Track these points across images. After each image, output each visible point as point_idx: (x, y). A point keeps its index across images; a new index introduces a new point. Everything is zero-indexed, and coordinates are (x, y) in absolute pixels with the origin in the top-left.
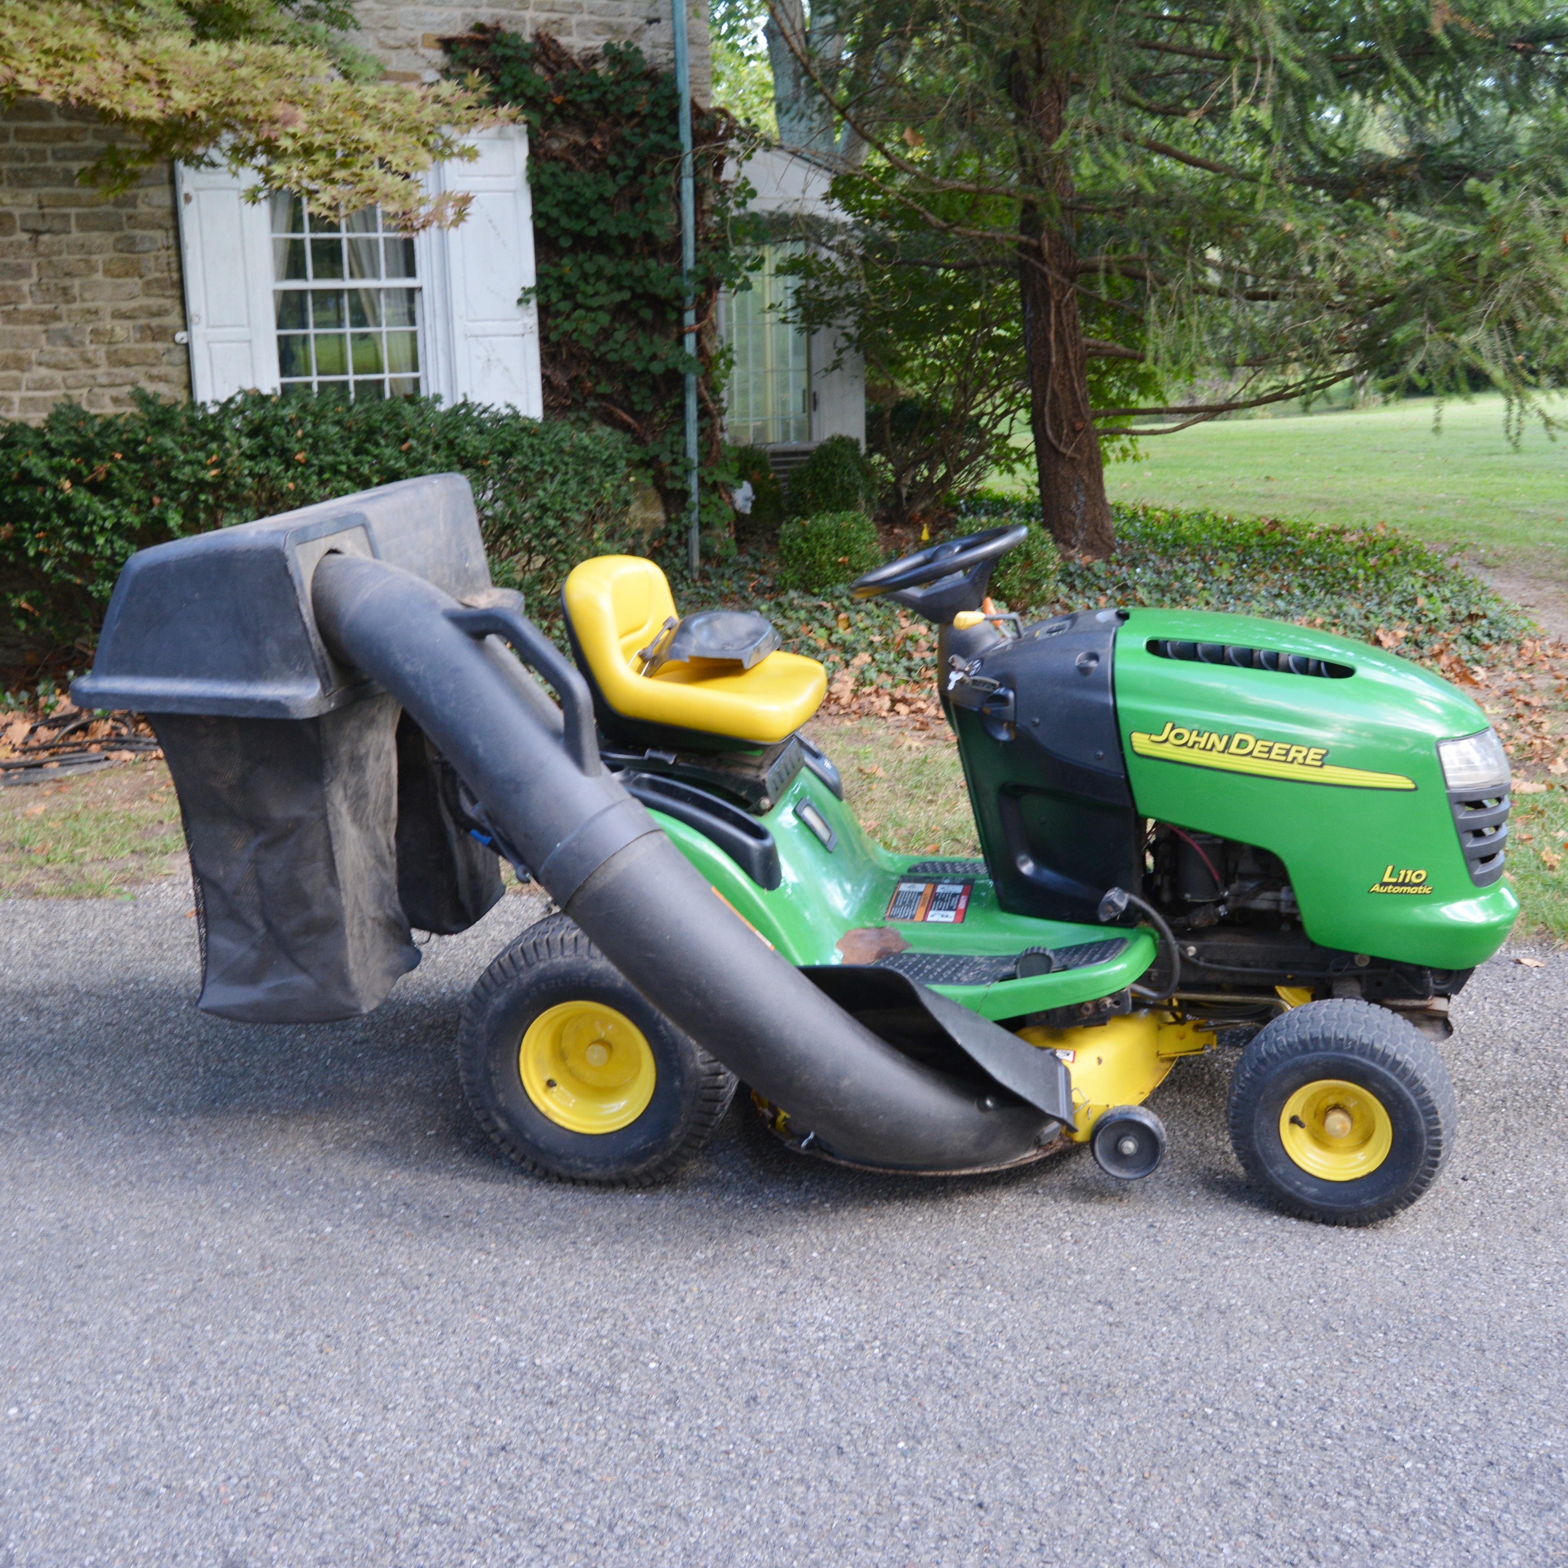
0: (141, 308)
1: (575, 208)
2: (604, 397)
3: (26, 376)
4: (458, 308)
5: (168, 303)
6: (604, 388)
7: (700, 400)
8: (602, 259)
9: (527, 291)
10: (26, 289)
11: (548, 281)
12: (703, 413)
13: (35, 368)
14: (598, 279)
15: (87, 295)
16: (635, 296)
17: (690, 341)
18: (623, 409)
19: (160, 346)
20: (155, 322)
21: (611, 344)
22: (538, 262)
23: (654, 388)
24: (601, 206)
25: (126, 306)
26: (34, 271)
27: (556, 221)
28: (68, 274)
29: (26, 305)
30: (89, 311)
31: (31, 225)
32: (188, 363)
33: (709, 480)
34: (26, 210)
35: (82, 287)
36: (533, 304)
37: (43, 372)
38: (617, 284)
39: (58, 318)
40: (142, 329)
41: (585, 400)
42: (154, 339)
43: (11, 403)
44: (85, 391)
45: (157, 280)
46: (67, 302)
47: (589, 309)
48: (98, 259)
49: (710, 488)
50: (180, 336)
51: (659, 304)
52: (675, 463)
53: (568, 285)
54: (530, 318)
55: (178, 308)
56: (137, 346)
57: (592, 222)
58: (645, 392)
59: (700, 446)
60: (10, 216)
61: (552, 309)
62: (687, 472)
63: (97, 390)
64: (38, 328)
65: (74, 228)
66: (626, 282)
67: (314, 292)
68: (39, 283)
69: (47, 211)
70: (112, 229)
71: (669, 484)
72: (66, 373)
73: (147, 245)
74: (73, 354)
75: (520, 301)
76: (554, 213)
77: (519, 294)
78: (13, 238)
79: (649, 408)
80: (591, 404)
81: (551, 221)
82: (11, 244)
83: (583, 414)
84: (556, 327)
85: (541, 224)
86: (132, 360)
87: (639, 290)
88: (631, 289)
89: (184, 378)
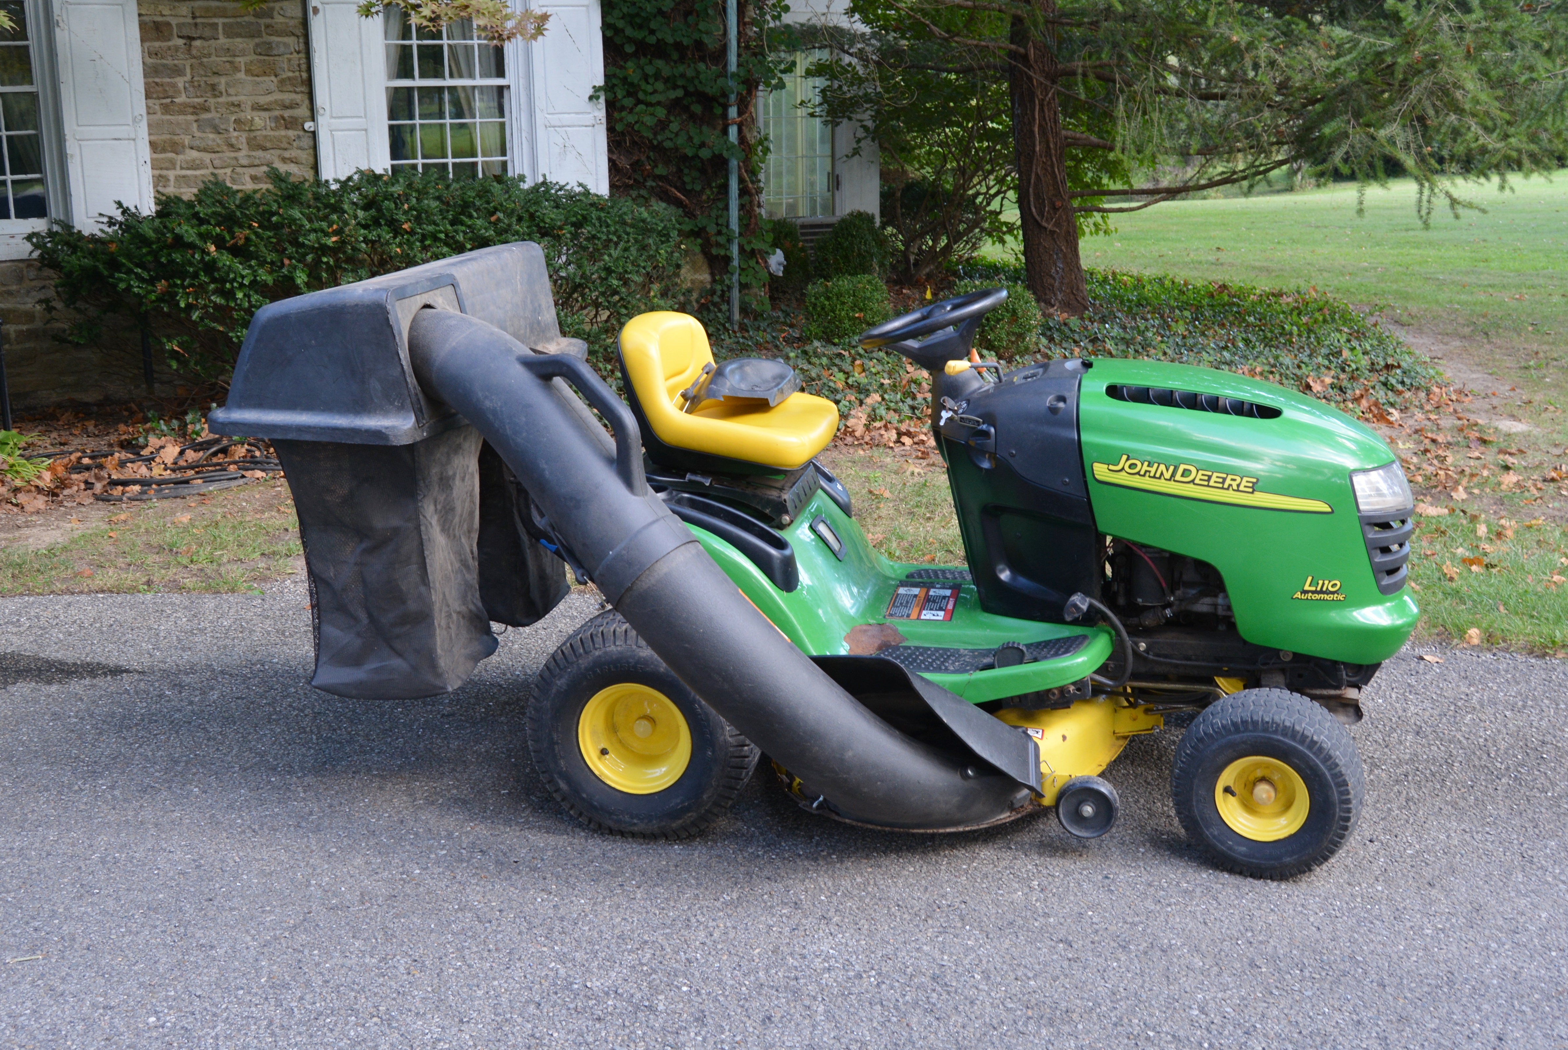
0: (276, 101)
1: (638, 20)
2: (660, 178)
3: (181, 157)
4: (540, 103)
5: (298, 98)
6: (661, 170)
7: (741, 180)
8: (660, 63)
9: (596, 89)
10: (181, 85)
11: (614, 81)
12: (744, 192)
13: (188, 151)
14: (656, 80)
15: (231, 91)
16: (687, 94)
17: (733, 131)
18: (676, 188)
19: (291, 133)
20: (287, 114)
21: (667, 134)
22: (606, 66)
23: (703, 171)
24: (659, 18)
25: (263, 100)
26: (188, 71)
27: (623, 31)
28: (215, 73)
29: (181, 99)
30: (233, 105)
31: (185, 32)
32: (315, 148)
33: (748, 248)
34: (182, 20)
35: (227, 84)
36: (602, 100)
37: (195, 154)
38: (670, 82)
39: (207, 110)
40: (276, 119)
41: (645, 180)
42: (286, 128)
43: (168, 180)
44: (228, 171)
45: (289, 78)
46: (215, 96)
47: (649, 104)
48: (241, 61)
49: (749, 254)
50: (309, 125)
51: (707, 101)
52: (719, 233)
53: (632, 84)
54: (600, 112)
55: (307, 102)
56: (272, 133)
57: (652, 32)
58: (695, 174)
59: (740, 219)
60: (168, 24)
61: (618, 105)
62: (729, 241)
63: (239, 170)
64: (191, 118)
65: (221, 36)
66: (680, 83)
67: (420, 89)
68: (192, 82)
69: (199, 20)
70: (253, 36)
71: (714, 251)
72: (213, 156)
73: (282, 49)
74: (219, 139)
75: (591, 98)
76: (620, 24)
77: (590, 92)
78: (170, 43)
79: (698, 188)
80: (650, 183)
81: (617, 31)
82: (169, 48)
83: (643, 192)
84: (621, 119)
85: (609, 34)
86: (268, 145)
87: (691, 89)
88: (684, 88)
89: (311, 160)
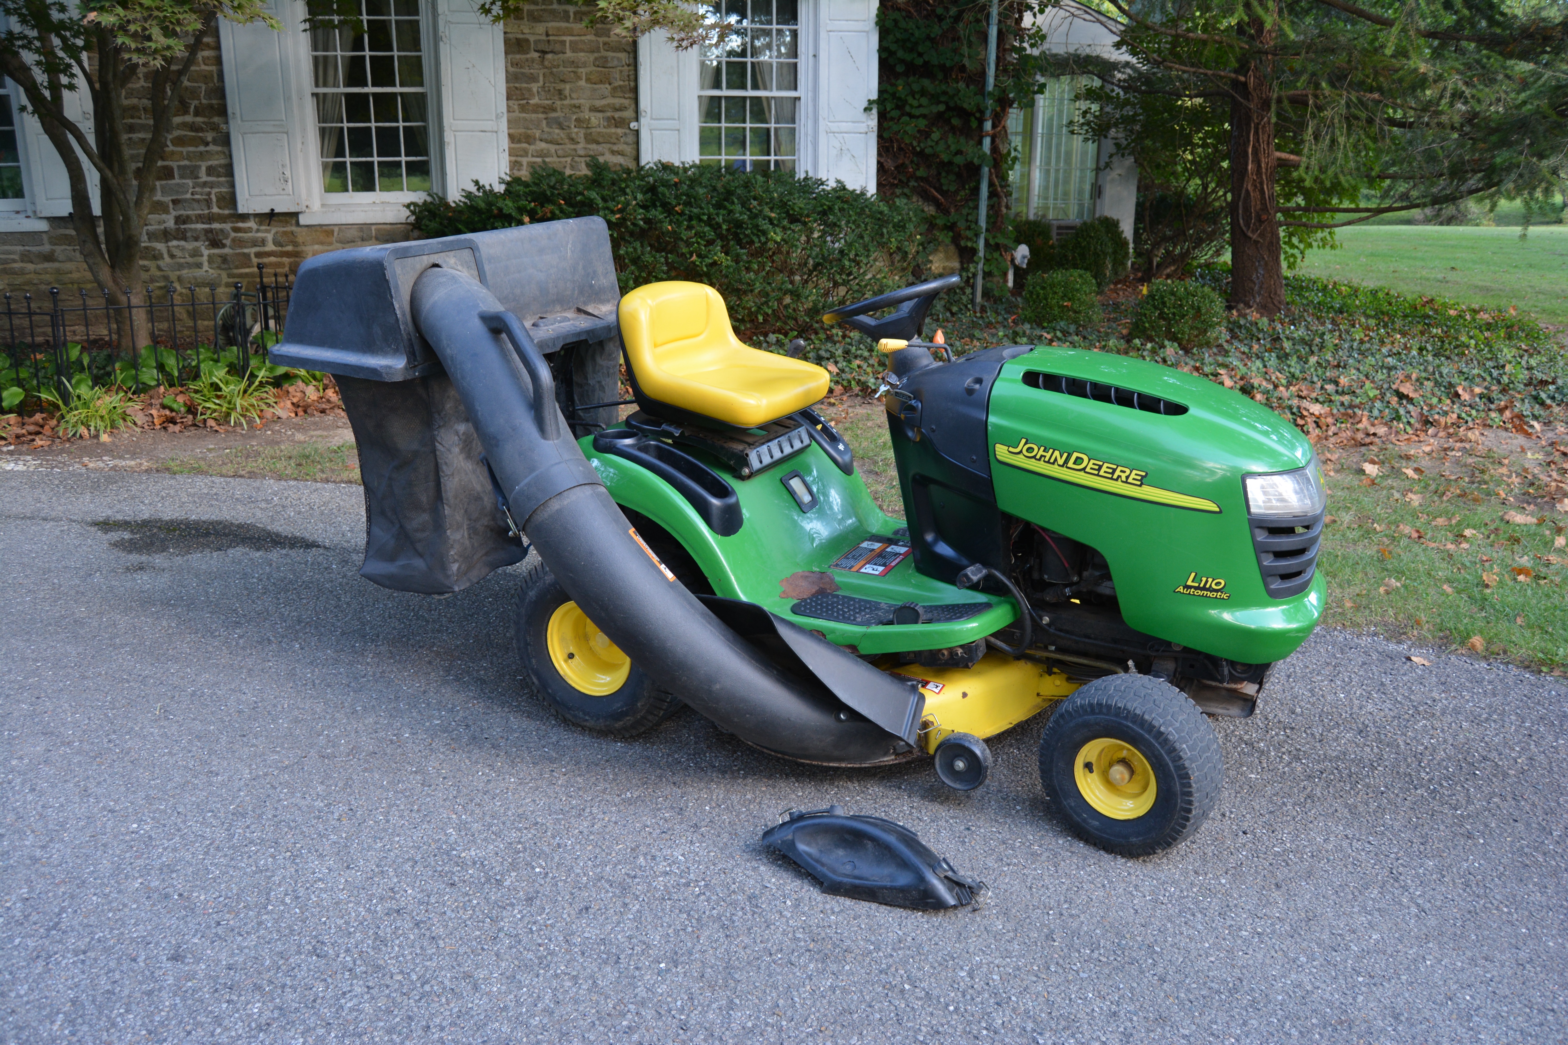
0: (608, 105)
1: (909, 45)
2: (922, 179)
3: (532, 147)
4: (823, 112)
5: (626, 102)
6: (921, 173)
7: (991, 184)
8: (926, 82)
9: (870, 102)
10: (535, 90)
11: (885, 96)
12: (993, 194)
13: (538, 142)
14: (922, 96)
15: (574, 95)
16: (948, 108)
17: (987, 142)
18: (935, 188)
19: (620, 131)
20: (617, 115)
21: (930, 143)
22: (880, 83)
23: (959, 175)
24: (928, 43)
25: (599, 103)
26: (541, 78)
27: (895, 53)
28: (563, 81)
29: (534, 101)
30: (575, 106)
31: (540, 47)
32: (637, 143)
33: (992, 242)
34: (538, 37)
35: (571, 90)
36: (875, 112)
37: (543, 145)
38: (935, 99)
39: (554, 110)
40: (608, 119)
41: (908, 181)
42: (616, 127)
43: (522, 165)
44: (569, 159)
45: (620, 86)
46: (561, 99)
47: (911, 116)
48: (583, 71)
49: (993, 247)
50: (633, 125)
51: (964, 114)
52: (969, 228)
53: (900, 99)
54: (872, 121)
55: (633, 106)
56: (604, 130)
57: (920, 55)
58: (952, 177)
59: (988, 217)
60: (527, 41)
61: (888, 116)
62: (977, 235)
63: (577, 159)
64: (541, 116)
65: (568, 51)
66: (943, 99)
67: (726, 98)
68: (543, 87)
69: (551, 38)
70: (593, 52)
71: (963, 243)
72: (557, 147)
73: (615, 63)
74: (562, 134)
75: (866, 109)
76: (893, 47)
77: (865, 104)
78: (528, 56)
79: (953, 188)
80: (912, 183)
81: (892, 53)
82: (527, 60)
83: (906, 191)
84: (889, 128)
85: (884, 56)
86: (601, 140)
87: (952, 104)
88: (946, 103)
89: (634, 152)
